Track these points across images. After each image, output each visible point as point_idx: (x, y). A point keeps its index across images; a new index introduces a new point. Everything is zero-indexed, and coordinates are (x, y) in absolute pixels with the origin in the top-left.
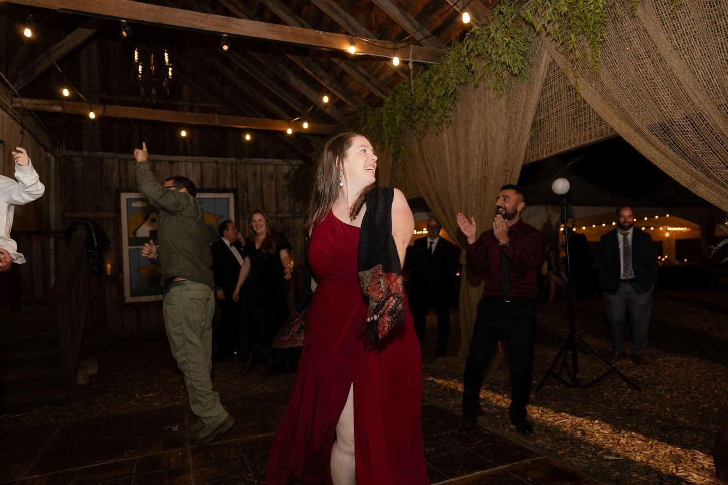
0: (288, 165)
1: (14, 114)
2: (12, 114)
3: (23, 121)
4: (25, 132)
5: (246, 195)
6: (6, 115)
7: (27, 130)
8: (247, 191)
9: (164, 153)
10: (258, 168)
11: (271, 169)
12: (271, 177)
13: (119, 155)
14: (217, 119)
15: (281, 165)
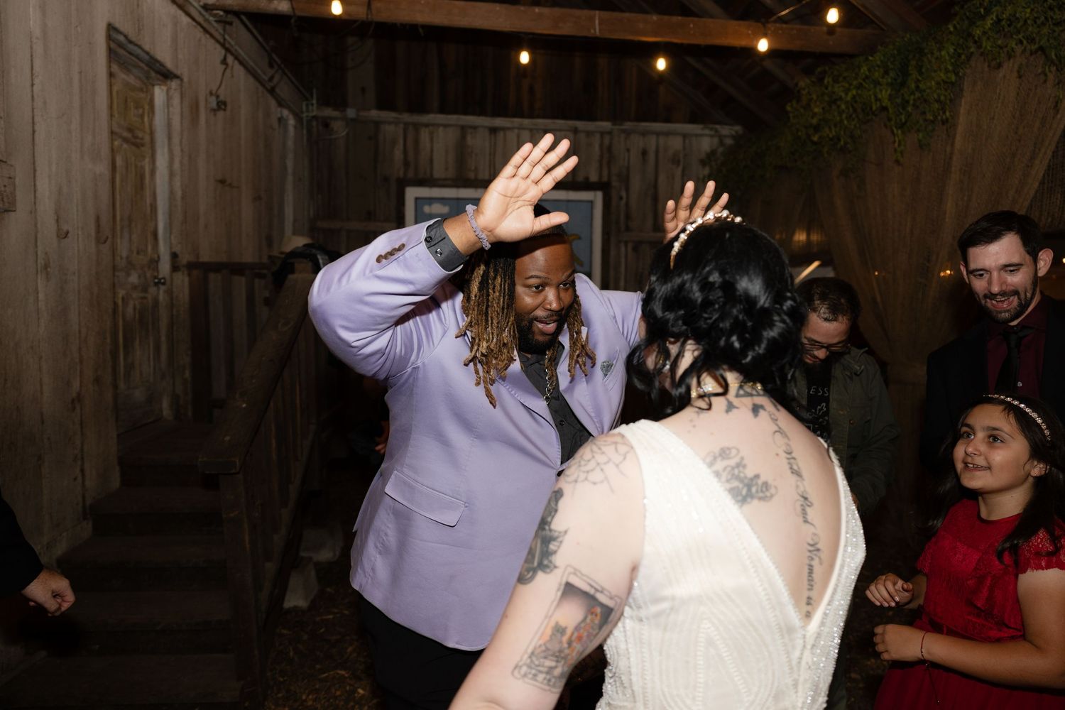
0: (712, 136)
1: (206, 20)
2: (200, 19)
3: (227, 37)
4: (230, 59)
5: (624, 194)
6: (185, 20)
7: (232, 54)
8: (627, 190)
9: (482, 113)
10: (652, 142)
11: (676, 143)
12: (675, 161)
13: (406, 117)
14: (597, 22)
15: (697, 135)
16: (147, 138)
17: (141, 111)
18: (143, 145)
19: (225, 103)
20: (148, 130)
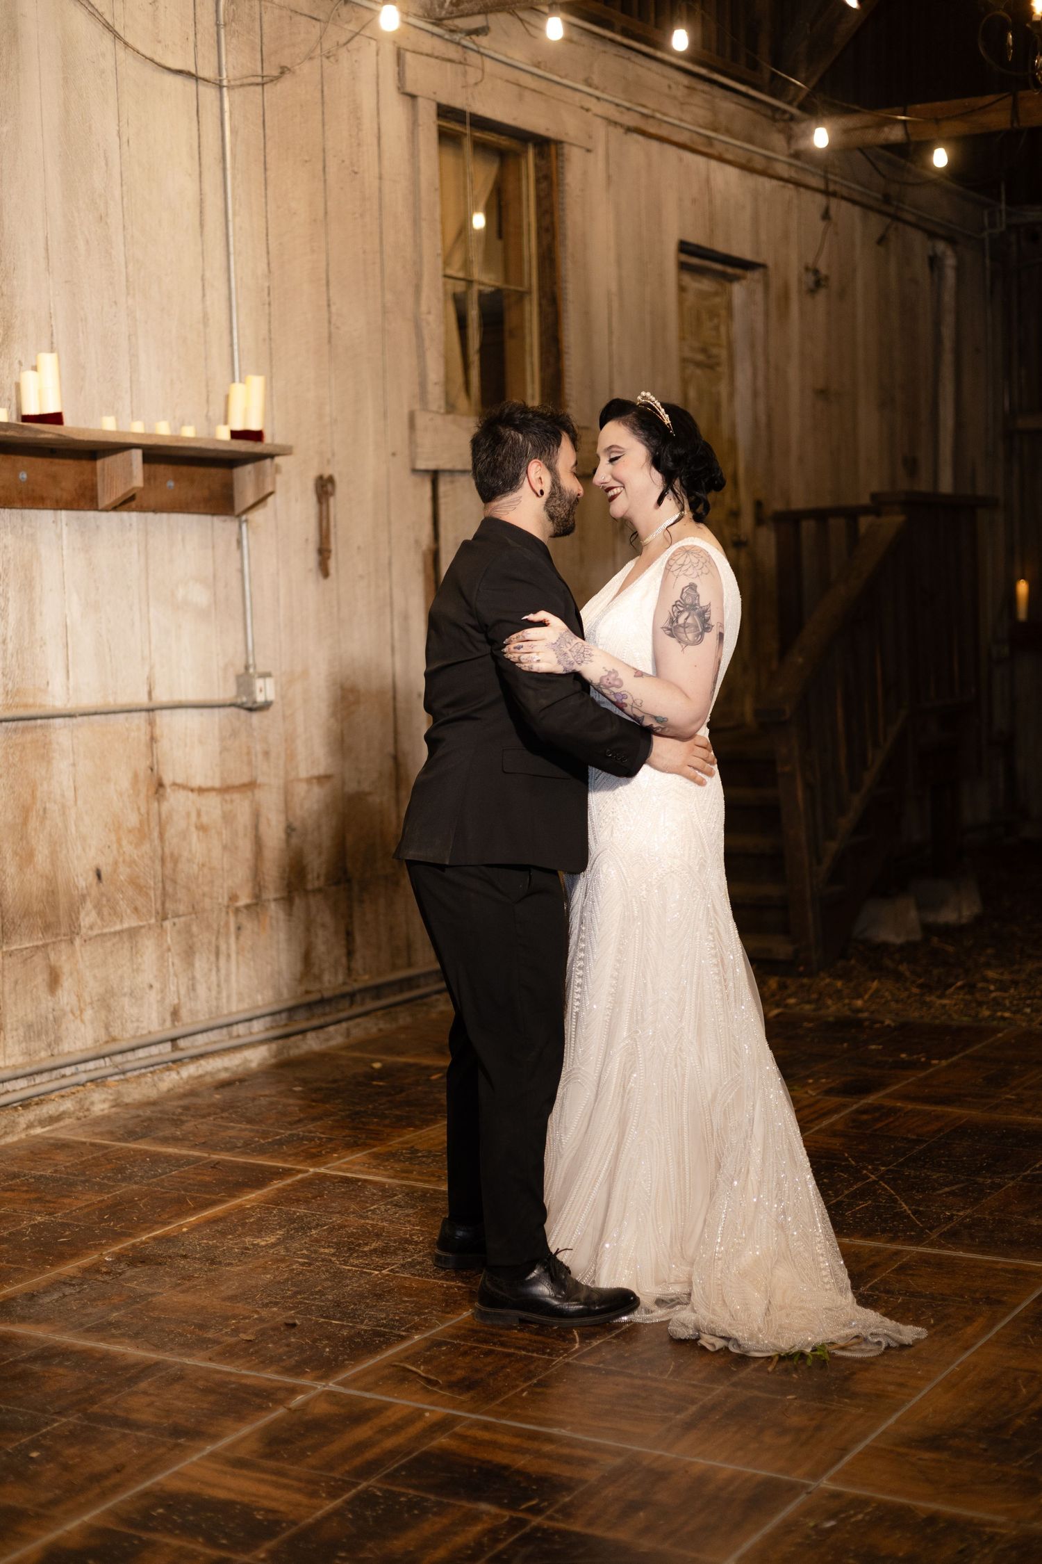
4: (836, 206)
16: (724, 354)
17: (716, 321)
18: (718, 364)
19: (827, 278)
20: (724, 341)
